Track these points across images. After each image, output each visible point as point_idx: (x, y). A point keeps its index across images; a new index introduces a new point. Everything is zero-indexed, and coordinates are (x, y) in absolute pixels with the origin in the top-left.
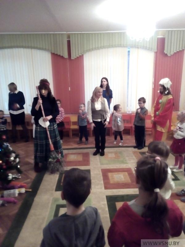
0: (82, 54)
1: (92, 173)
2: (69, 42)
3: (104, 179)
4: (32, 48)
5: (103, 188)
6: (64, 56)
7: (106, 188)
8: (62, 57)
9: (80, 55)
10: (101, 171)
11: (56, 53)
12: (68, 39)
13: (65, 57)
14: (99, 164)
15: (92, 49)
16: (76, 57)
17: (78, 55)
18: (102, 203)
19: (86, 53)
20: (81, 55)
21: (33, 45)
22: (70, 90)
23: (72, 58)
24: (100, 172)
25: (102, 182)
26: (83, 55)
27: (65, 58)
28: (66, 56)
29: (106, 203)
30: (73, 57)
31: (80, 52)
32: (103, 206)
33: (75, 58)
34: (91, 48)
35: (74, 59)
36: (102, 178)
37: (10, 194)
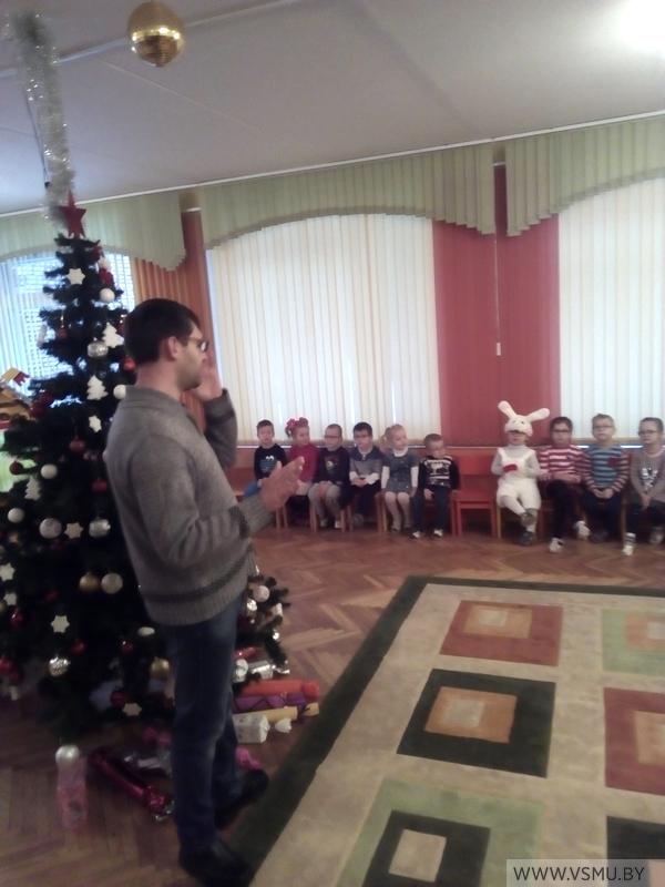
0: (553, 212)
1: (560, 702)
2: (500, 175)
3: (611, 739)
4: (367, 210)
5: (601, 778)
6: (479, 229)
7: (614, 779)
8: (474, 233)
9: (544, 216)
10: (600, 696)
11: (449, 221)
12: (496, 164)
13: (484, 232)
14: (599, 663)
16: (527, 228)
17: (537, 216)
18: (586, 847)
19: (567, 207)
20: (548, 217)
21: (370, 202)
22: (499, 353)
23: (512, 232)
24: (596, 700)
25: (600, 750)
26: (555, 217)
27: (485, 236)
28: (487, 225)
29: (601, 849)
30: (516, 226)
31: (542, 207)
33: (524, 232)
34: (589, 184)
35: (518, 234)
36: (602, 730)
37: (242, 729)
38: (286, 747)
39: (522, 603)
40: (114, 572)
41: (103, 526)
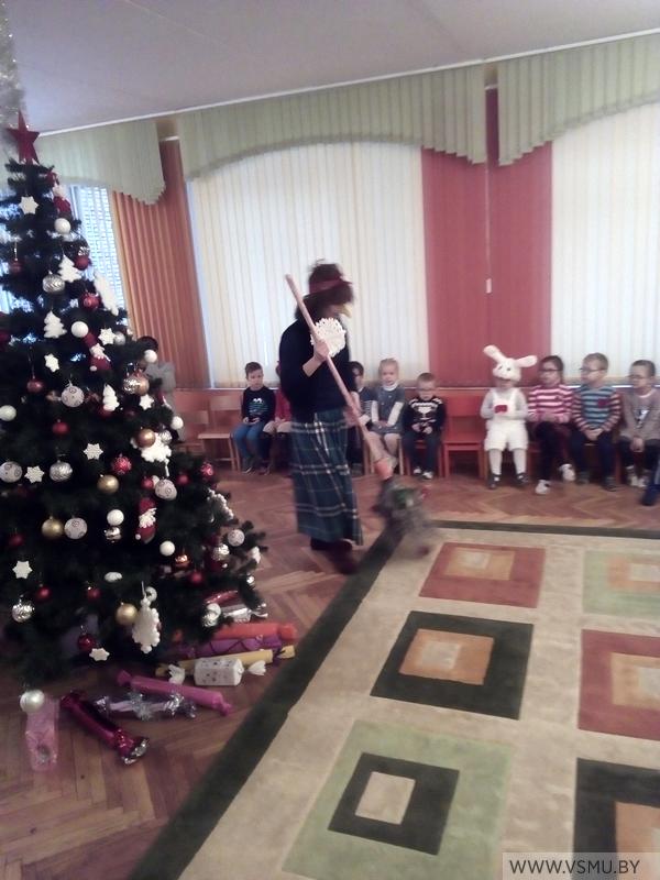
0: (547, 139)
1: (537, 644)
2: (492, 99)
3: (586, 680)
4: (351, 138)
5: (574, 720)
6: (470, 158)
7: (587, 721)
8: (464, 161)
9: (538, 143)
10: (578, 639)
11: (438, 149)
12: (488, 88)
13: (475, 162)
14: (579, 604)
15: (593, 116)
16: (520, 156)
17: (530, 144)
18: (555, 789)
19: (562, 133)
20: (541, 144)
21: (355, 129)
22: (489, 290)
23: (504, 161)
24: (574, 642)
25: (575, 692)
26: (549, 145)
27: (476, 165)
28: (478, 153)
29: (570, 791)
30: (509, 153)
31: (536, 131)
32: (553, 806)
33: (516, 161)
34: (585, 108)
35: (510, 163)
36: (578, 672)
37: (215, 673)
38: (260, 690)
39: (505, 545)
40: (77, 516)
41: (64, 470)
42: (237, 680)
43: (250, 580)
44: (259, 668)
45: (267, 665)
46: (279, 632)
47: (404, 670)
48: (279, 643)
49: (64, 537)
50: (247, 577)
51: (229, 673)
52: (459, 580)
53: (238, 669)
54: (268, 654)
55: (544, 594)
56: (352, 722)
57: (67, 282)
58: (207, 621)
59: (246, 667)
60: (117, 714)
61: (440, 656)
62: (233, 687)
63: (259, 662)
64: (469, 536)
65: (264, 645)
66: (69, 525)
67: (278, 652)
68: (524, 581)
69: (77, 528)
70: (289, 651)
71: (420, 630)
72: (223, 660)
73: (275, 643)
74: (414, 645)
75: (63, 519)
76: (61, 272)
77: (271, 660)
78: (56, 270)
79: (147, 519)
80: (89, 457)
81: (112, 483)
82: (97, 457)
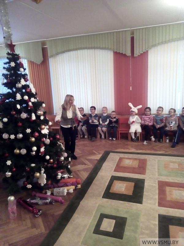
0: (147, 50)
2: (132, 39)
3: (159, 194)
4: (95, 48)
5: (157, 204)
6: (126, 54)
7: (160, 204)
9: (144, 51)
11: (118, 52)
12: (131, 36)
14: (157, 174)
15: (159, 44)
16: (140, 54)
17: (142, 51)
19: (150, 48)
22: (131, 90)
23: (135, 55)
24: (156, 184)
25: (157, 197)
26: (147, 51)
27: (128, 56)
28: (129, 53)
29: (157, 223)
30: (137, 53)
31: (144, 48)
34: (157, 42)
35: (137, 56)
36: (157, 192)
37: (59, 192)
38: (72, 197)
39: (136, 158)
40: (24, 148)
41: (21, 136)
42: (65, 194)
43: (69, 167)
44: (71, 191)
45: (73, 190)
46: (76, 181)
47: (111, 191)
48: (76, 184)
49: (20, 154)
50: (68, 166)
51: (63, 192)
52: (124, 167)
53: (66, 191)
54: (74, 187)
55: (147, 171)
56: (97, 205)
57: (22, 85)
58: (58, 178)
59: (68, 190)
60: (33, 203)
61: (120, 187)
62: (64, 196)
63: (71, 189)
64: (126, 156)
65: (72, 185)
66: (22, 151)
67: (76, 187)
68: (142, 168)
69: (24, 151)
70: (79, 186)
71: (115, 181)
72: (61, 189)
73: (75, 184)
74: (113, 184)
75: (20, 149)
76: (21, 82)
77: (74, 189)
78: (20, 82)
79: (42, 149)
80: (27, 132)
81: (33, 139)
82: (29, 132)
